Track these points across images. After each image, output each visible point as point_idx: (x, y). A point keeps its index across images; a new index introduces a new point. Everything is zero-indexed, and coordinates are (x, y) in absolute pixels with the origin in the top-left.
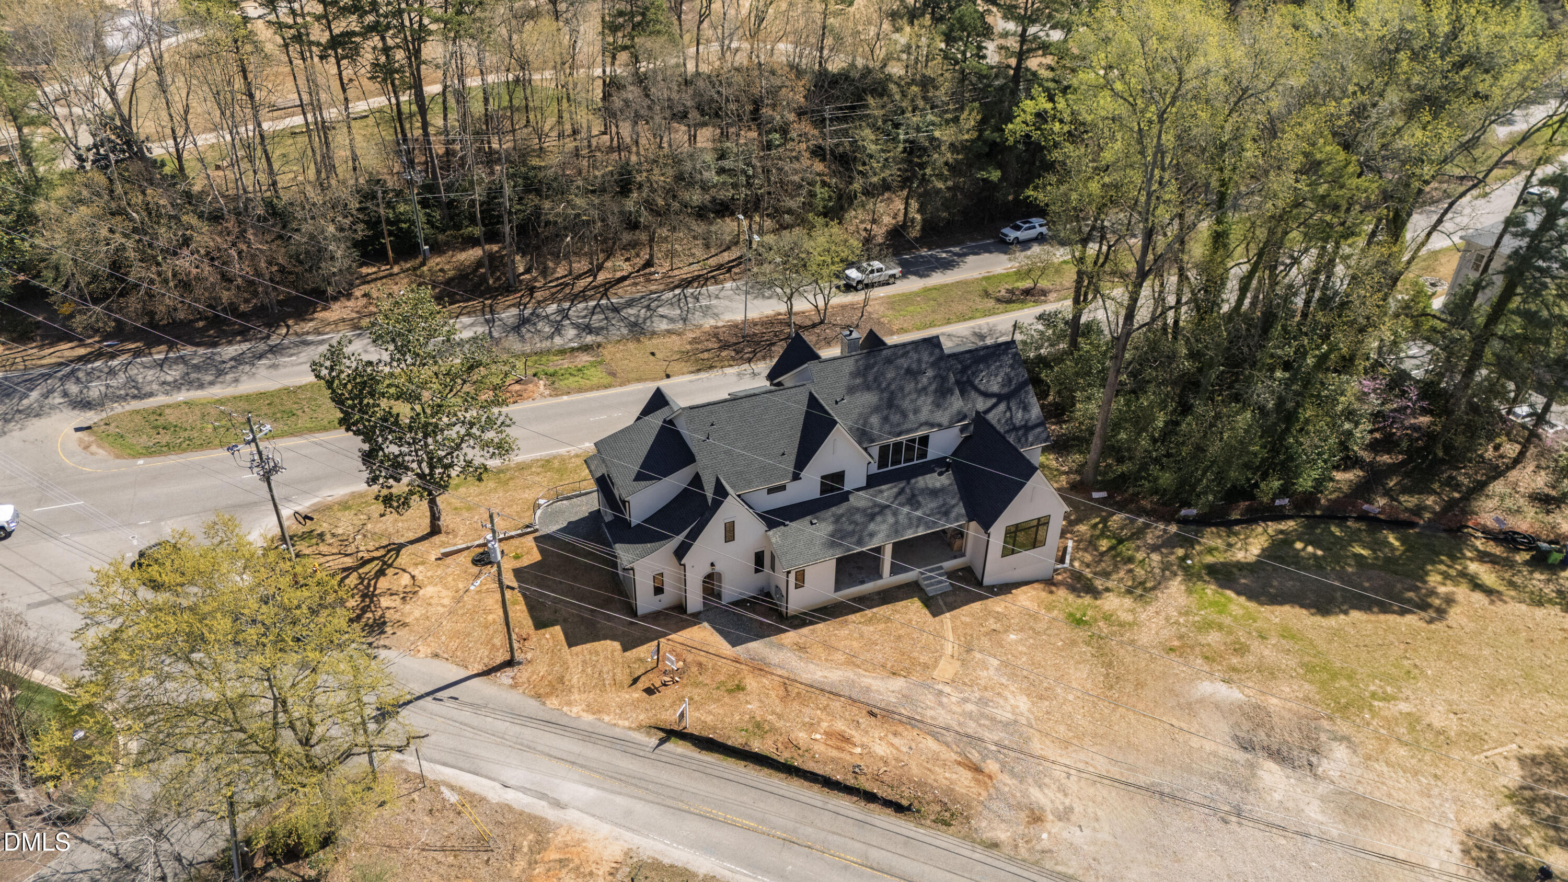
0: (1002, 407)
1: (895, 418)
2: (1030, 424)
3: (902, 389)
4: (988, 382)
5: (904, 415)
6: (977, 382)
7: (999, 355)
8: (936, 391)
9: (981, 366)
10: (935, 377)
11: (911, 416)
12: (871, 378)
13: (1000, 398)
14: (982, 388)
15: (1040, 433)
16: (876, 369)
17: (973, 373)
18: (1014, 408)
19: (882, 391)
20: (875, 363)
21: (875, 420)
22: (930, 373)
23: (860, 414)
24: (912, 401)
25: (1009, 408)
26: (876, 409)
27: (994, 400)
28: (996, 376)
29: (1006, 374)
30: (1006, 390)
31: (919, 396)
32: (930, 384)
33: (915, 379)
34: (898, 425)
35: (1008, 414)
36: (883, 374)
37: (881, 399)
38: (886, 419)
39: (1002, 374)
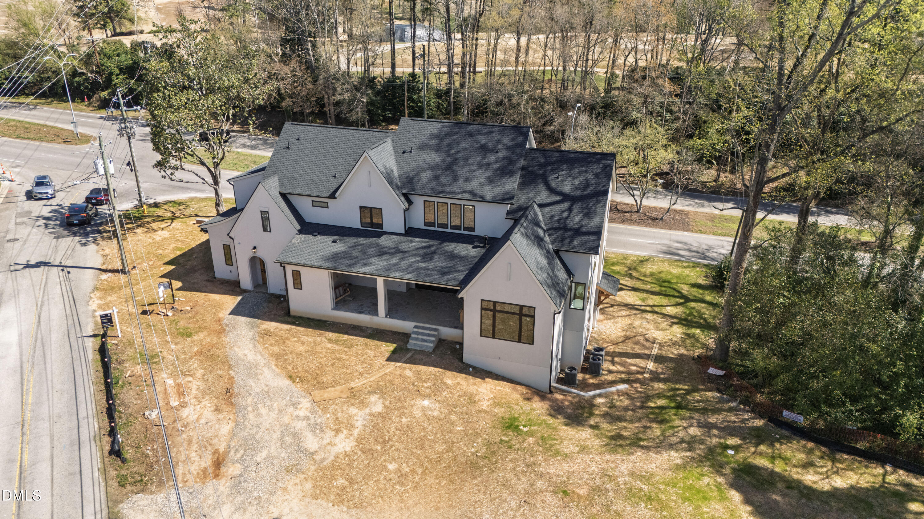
0: (564, 206)
1: (446, 179)
2: (584, 230)
3: (467, 159)
4: (563, 181)
5: (455, 179)
6: (550, 178)
7: (590, 162)
8: (497, 169)
9: (565, 166)
10: (504, 158)
11: (461, 182)
12: (446, 142)
13: (566, 197)
14: (553, 184)
15: (589, 241)
16: (455, 137)
17: (552, 170)
18: (575, 211)
19: (448, 156)
20: (457, 133)
21: (426, 175)
22: (502, 154)
23: (417, 167)
24: (470, 171)
25: (570, 210)
26: (434, 167)
27: (559, 198)
28: (575, 178)
29: (587, 180)
30: (578, 193)
31: (478, 169)
32: (496, 162)
33: (485, 155)
34: (444, 185)
35: (566, 214)
36: (458, 143)
37: (443, 161)
38: (436, 178)
39: (582, 178)
